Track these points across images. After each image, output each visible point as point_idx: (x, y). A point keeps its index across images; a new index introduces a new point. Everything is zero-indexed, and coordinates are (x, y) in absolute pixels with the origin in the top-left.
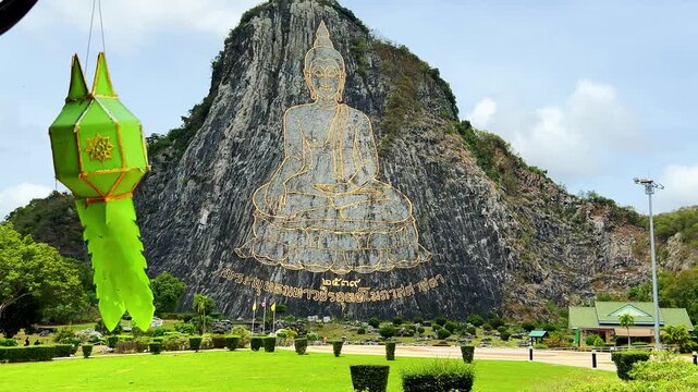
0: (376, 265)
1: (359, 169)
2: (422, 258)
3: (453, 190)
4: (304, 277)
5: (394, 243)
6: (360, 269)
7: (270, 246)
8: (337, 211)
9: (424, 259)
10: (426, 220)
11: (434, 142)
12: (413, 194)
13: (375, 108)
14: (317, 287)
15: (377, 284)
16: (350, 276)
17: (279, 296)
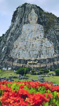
0: (42, 57)
4: (23, 61)
5: (48, 52)
6: (38, 59)
7: (16, 54)
8: (33, 45)
9: (56, 56)
10: (56, 47)
11: (58, 31)
12: (53, 41)
13: (44, 24)
14: (26, 64)
15: (42, 62)
16: (35, 60)
17: (16, 66)
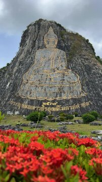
0: (64, 97)
1: (60, 65)
2: (83, 95)
3: (94, 74)
4: (36, 102)
5: (72, 89)
6: (58, 99)
8: (51, 79)
10: (84, 82)
11: (87, 59)
12: (79, 73)
13: (67, 49)
14: (41, 106)
15: (64, 104)
16: (54, 101)
17: (26, 109)
